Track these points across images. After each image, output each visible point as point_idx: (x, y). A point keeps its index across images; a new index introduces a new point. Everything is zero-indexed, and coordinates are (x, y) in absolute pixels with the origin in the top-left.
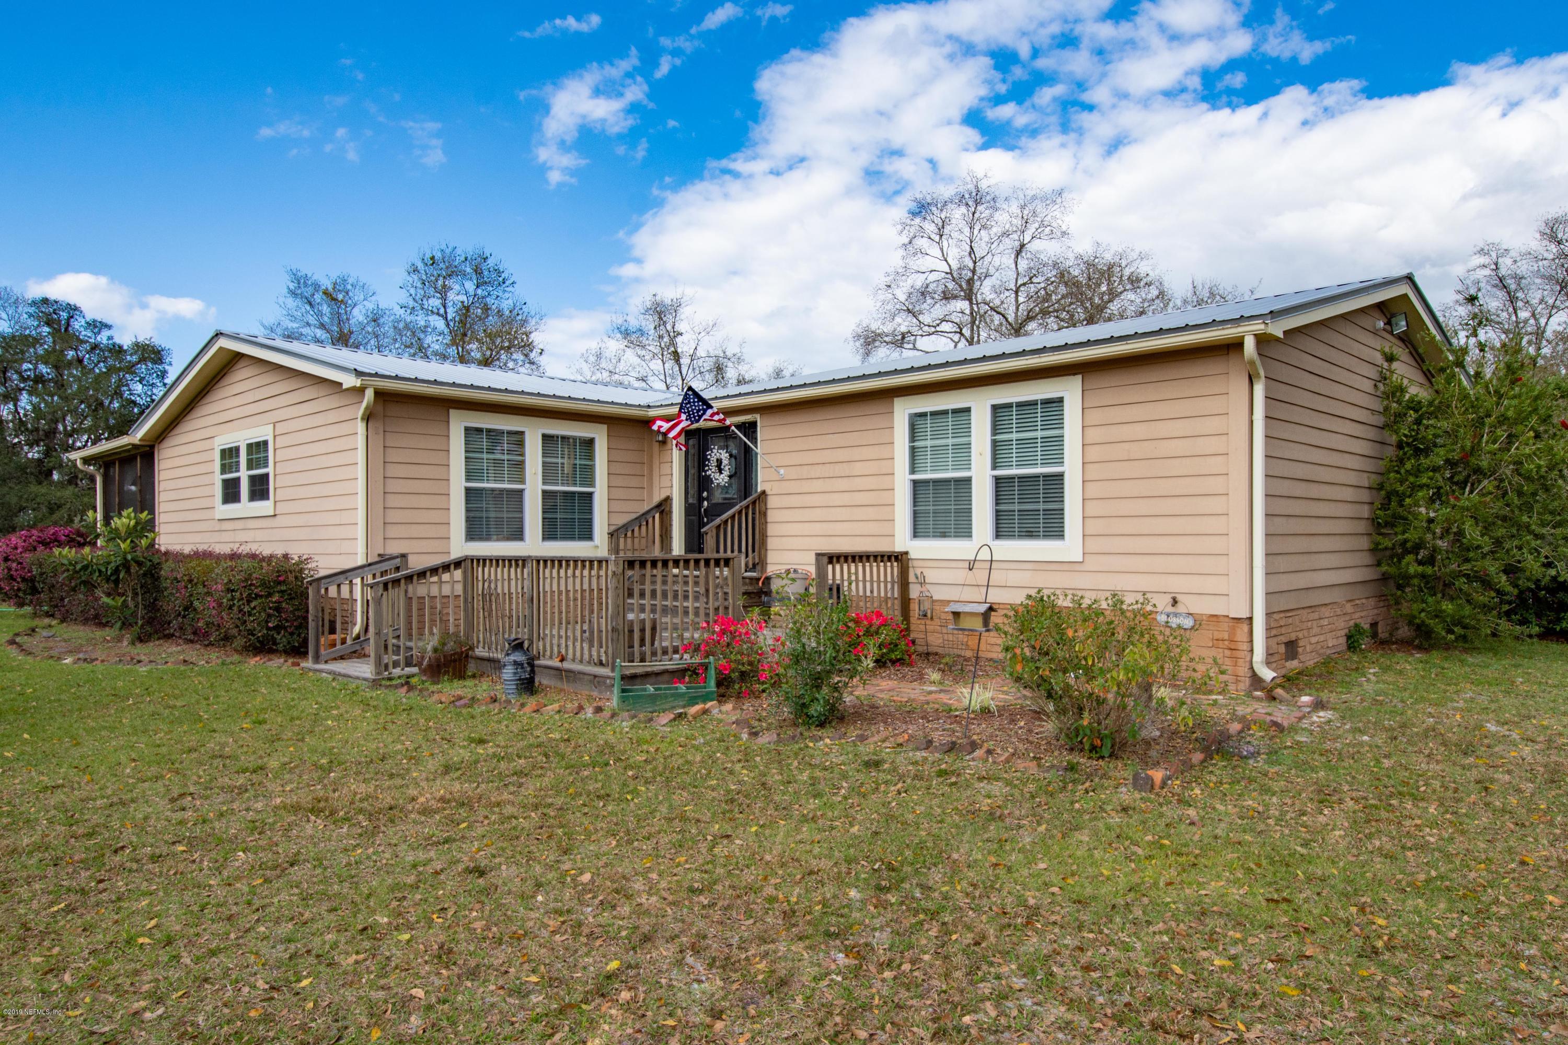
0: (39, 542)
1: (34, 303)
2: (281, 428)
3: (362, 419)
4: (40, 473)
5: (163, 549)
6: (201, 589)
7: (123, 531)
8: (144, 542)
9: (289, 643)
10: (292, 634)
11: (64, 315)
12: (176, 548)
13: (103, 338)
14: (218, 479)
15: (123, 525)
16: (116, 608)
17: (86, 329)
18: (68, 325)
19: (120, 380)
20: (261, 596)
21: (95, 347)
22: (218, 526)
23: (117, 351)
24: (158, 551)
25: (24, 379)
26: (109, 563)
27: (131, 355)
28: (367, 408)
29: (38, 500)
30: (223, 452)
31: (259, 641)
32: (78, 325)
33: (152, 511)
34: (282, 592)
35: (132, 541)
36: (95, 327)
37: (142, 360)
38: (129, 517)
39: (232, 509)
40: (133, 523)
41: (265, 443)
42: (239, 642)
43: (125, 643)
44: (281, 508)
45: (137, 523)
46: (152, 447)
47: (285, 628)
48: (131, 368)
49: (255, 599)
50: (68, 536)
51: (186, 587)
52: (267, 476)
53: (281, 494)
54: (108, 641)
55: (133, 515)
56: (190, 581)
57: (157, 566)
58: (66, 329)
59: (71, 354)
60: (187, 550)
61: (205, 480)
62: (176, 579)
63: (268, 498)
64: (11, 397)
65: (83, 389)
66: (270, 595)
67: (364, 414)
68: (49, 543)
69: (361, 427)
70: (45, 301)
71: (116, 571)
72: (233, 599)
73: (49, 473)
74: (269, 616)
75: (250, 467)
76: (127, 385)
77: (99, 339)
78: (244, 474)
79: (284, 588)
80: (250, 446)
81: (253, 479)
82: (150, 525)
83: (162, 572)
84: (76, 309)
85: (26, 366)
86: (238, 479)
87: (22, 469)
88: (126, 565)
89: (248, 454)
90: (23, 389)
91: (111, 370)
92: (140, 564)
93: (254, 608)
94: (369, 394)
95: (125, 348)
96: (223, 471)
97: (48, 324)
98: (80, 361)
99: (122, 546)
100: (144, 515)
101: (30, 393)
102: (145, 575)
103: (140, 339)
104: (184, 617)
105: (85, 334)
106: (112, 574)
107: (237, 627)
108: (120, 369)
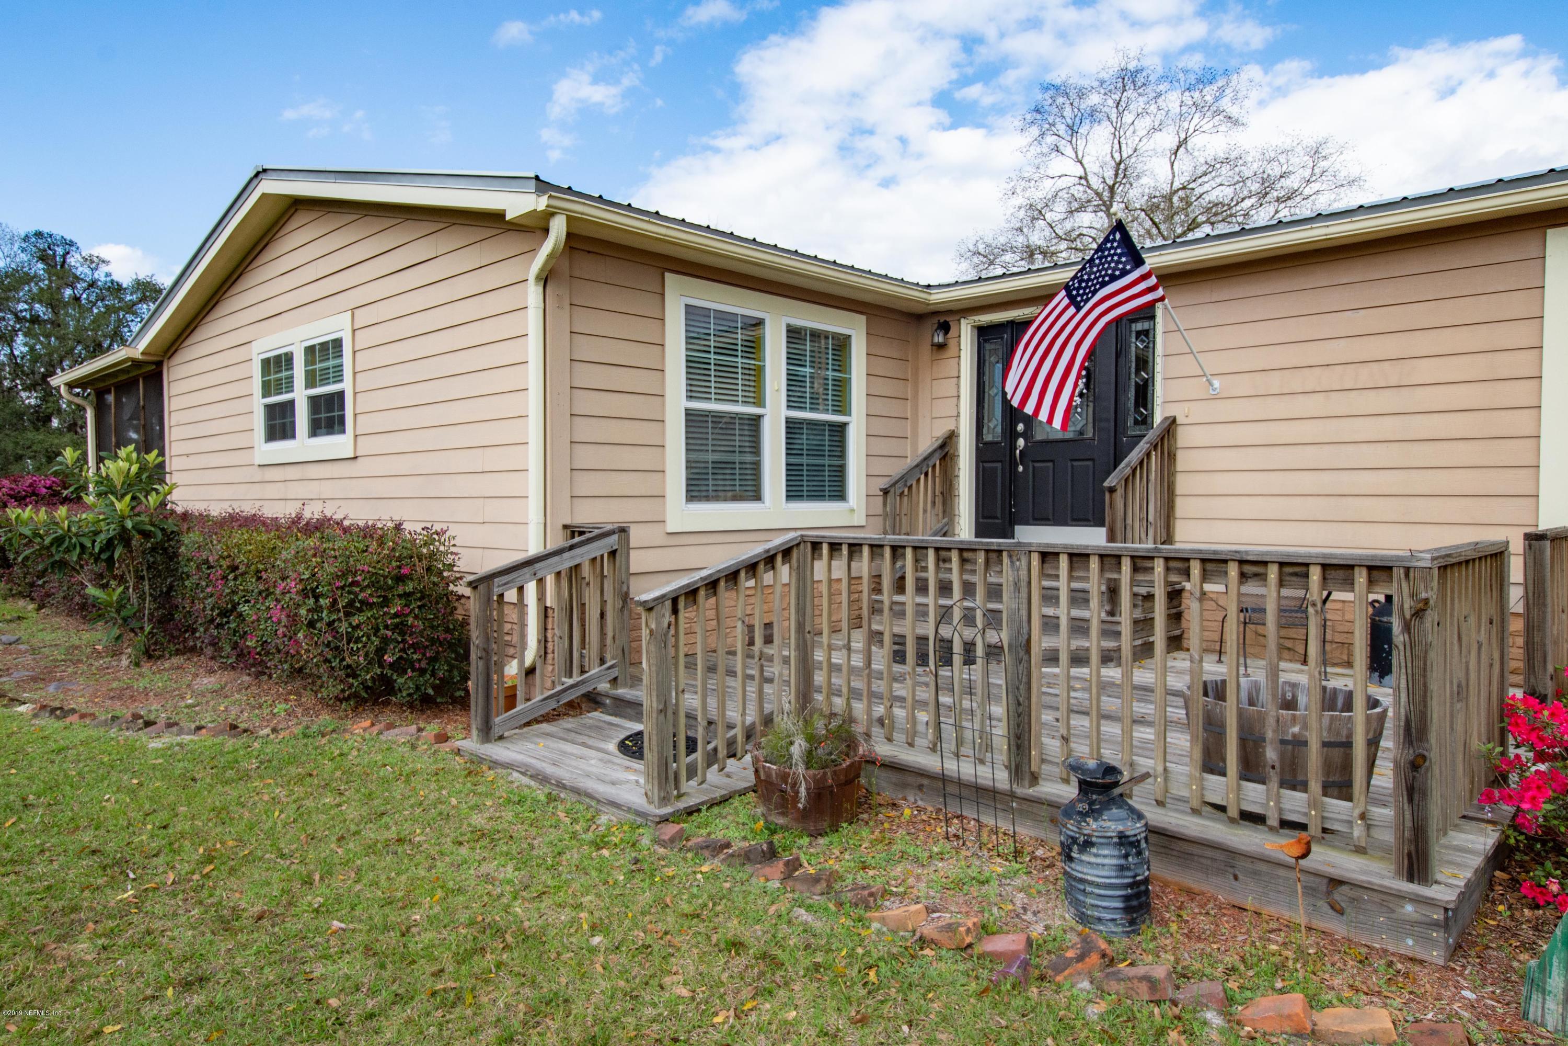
0: (11, 496)
1: (26, 238)
2: (364, 316)
3: (538, 278)
4: (38, 420)
5: (179, 510)
6: (251, 584)
7: (118, 481)
8: (153, 499)
9: (418, 688)
10: (422, 672)
11: (60, 251)
12: (196, 507)
13: (100, 275)
14: (258, 404)
15: (119, 471)
16: (110, 605)
17: (82, 265)
18: (64, 262)
19: (120, 320)
20: (371, 606)
21: (92, 284)
22: (258, 475)
23: (116, 289)
24: (173, 512)
25: (19, 319)
26: (97, 533)
27: (132, 294)
28: (551, 256)
29: (34, 448)
30: (266, 363)
31: (366, 688)
32: (74, 260)
33: (162, 453)
34: (406, 595)
35: (134, 498)
36: (92, 262)
37: (143, 299)
38: (128, 459)
39: (282, 449)
40: (135, 468)
41: (338, 344)
42: (333, 689)
43: (125, 662)
44: (365, 446)
45: (141, 469)
46: (159, 364)
47: (411, 664)
48: (130, 308)
49: (360, 610)
50: (50, 488)
51: (225, 578)
52: (341, 395)
53: (365, 423)
54: (99, 655)
55: (134, 455)
56: (234, 568)
57: (170, 536)
58: (63, 265)
59: (68, 292)
60: (216, 510)
61: (238, 406)
62: (206, 562)
63: (343, 431)
64: (6, 338)
65: (80, 329)
66: (386, 602)
67: (542, 270)
68: (24, 498)
69: (533, 294)
70: (39, 235)
71: (109, 545)
72: (318, 609)
73: (48, 419)
74: (385, 640)
75: (311, 382)
76: (128, 326)
77: (96, 276)
78: (300, 395)
79: (410, 587)
80: (310, 350)
81: (314, 402)
82: (158, 473)
83: (183, 549)
84: (71, 244)
85: (22, 306)
86: (292, 403)
87: (20, 415)
88: (124, 537)
89: (307, 363)
90: (20, 330)
91: (109, 310)
92: (146, 535)
93: (358, 627)
94: (558, 227)
95: (125, 286)
96: (266, 393)
97: (43, 258)
98: (77, 299)
99: (119, 506)
100: (152, 457)
101: (25, 335)
102: (153, 549)
103: (141, 277)
104: (220, 626)
105: (82, 270)
106: (102, 550)
107: (327, 661)
108: (120, 309)
